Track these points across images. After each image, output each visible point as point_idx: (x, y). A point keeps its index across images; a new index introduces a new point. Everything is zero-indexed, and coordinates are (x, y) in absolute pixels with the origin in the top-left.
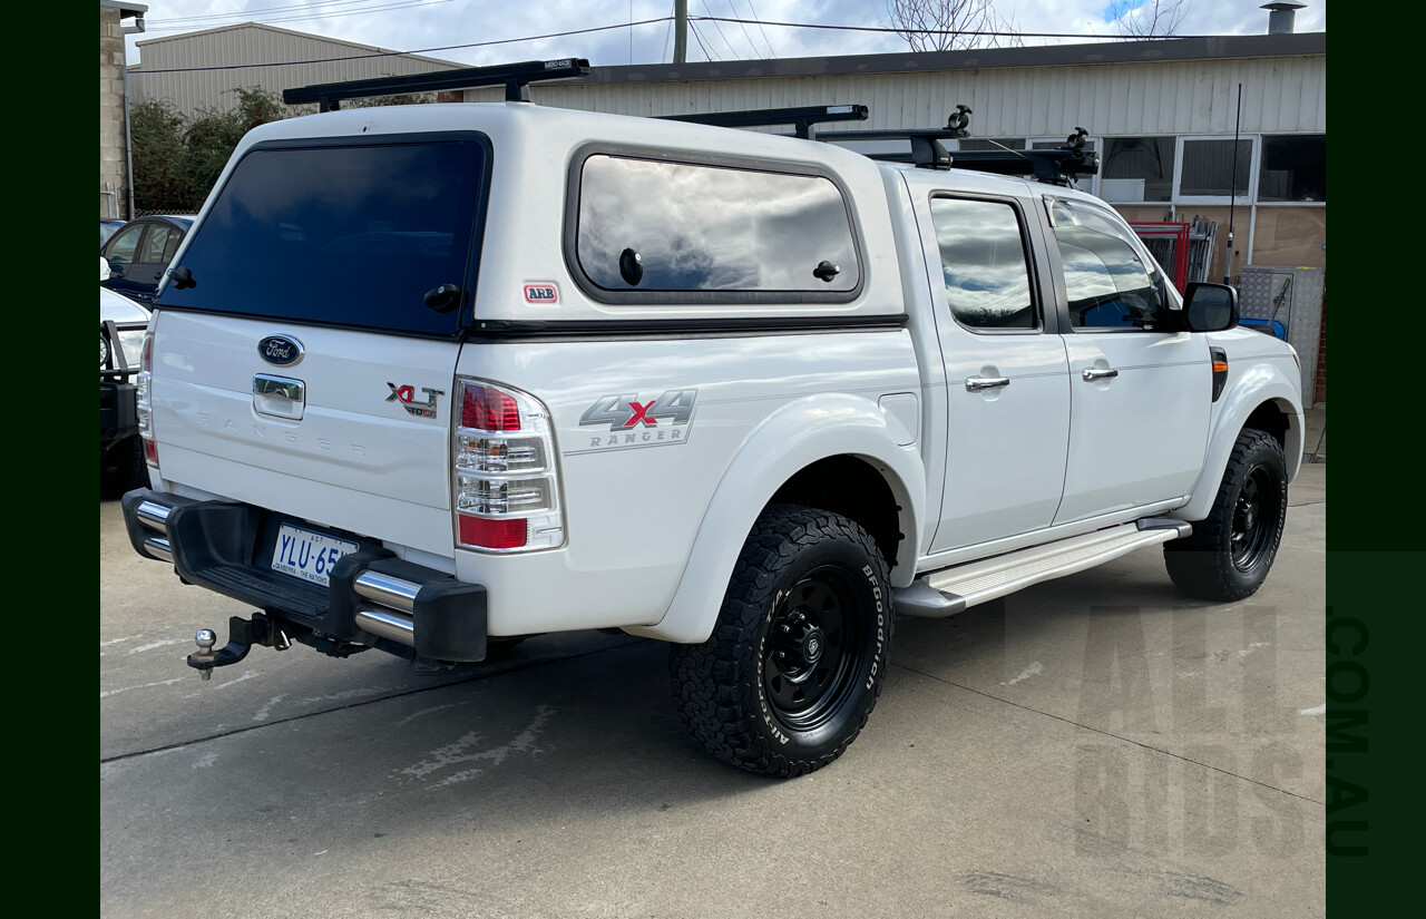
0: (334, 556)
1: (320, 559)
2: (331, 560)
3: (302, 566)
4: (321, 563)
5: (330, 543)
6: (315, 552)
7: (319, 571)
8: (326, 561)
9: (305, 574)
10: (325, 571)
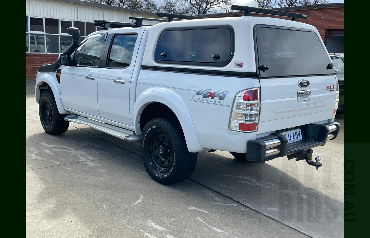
0: (296, 134)
1: (294, 136)
2: (296, 135)
3: (290, 140)
4: (294, 137)
5: (294, 131)
6: (292, 135)
7: (294, 139)
8: (295, 136)
9: (292, 141)
10: (296, 138)
